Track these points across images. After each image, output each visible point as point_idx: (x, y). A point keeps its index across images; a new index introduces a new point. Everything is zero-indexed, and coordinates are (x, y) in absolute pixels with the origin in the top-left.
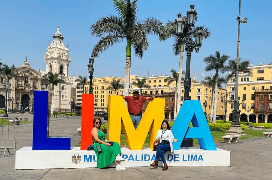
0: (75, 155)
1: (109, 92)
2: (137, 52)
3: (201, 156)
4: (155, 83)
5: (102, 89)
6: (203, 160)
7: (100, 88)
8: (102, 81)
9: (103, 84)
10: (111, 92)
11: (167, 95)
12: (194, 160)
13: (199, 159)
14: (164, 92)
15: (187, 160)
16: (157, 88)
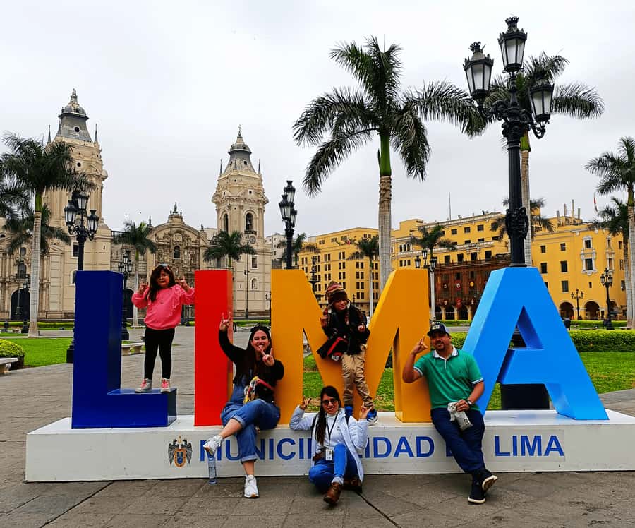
0: (175, 441)
1: (357, 263)
2: (409, 167)
3: (554, 438)
4: (467, 234)
5: (340, 258)
6: (562, 453)
7: (335, 256)
8: (339, 240)
9: (342, 247)
10: (362, 264)
11: (501, 262)
12: (532, 453)
13: (549, 449)
14: (493, 254)
15: (508, 454)
16: (475, 246)
